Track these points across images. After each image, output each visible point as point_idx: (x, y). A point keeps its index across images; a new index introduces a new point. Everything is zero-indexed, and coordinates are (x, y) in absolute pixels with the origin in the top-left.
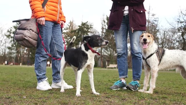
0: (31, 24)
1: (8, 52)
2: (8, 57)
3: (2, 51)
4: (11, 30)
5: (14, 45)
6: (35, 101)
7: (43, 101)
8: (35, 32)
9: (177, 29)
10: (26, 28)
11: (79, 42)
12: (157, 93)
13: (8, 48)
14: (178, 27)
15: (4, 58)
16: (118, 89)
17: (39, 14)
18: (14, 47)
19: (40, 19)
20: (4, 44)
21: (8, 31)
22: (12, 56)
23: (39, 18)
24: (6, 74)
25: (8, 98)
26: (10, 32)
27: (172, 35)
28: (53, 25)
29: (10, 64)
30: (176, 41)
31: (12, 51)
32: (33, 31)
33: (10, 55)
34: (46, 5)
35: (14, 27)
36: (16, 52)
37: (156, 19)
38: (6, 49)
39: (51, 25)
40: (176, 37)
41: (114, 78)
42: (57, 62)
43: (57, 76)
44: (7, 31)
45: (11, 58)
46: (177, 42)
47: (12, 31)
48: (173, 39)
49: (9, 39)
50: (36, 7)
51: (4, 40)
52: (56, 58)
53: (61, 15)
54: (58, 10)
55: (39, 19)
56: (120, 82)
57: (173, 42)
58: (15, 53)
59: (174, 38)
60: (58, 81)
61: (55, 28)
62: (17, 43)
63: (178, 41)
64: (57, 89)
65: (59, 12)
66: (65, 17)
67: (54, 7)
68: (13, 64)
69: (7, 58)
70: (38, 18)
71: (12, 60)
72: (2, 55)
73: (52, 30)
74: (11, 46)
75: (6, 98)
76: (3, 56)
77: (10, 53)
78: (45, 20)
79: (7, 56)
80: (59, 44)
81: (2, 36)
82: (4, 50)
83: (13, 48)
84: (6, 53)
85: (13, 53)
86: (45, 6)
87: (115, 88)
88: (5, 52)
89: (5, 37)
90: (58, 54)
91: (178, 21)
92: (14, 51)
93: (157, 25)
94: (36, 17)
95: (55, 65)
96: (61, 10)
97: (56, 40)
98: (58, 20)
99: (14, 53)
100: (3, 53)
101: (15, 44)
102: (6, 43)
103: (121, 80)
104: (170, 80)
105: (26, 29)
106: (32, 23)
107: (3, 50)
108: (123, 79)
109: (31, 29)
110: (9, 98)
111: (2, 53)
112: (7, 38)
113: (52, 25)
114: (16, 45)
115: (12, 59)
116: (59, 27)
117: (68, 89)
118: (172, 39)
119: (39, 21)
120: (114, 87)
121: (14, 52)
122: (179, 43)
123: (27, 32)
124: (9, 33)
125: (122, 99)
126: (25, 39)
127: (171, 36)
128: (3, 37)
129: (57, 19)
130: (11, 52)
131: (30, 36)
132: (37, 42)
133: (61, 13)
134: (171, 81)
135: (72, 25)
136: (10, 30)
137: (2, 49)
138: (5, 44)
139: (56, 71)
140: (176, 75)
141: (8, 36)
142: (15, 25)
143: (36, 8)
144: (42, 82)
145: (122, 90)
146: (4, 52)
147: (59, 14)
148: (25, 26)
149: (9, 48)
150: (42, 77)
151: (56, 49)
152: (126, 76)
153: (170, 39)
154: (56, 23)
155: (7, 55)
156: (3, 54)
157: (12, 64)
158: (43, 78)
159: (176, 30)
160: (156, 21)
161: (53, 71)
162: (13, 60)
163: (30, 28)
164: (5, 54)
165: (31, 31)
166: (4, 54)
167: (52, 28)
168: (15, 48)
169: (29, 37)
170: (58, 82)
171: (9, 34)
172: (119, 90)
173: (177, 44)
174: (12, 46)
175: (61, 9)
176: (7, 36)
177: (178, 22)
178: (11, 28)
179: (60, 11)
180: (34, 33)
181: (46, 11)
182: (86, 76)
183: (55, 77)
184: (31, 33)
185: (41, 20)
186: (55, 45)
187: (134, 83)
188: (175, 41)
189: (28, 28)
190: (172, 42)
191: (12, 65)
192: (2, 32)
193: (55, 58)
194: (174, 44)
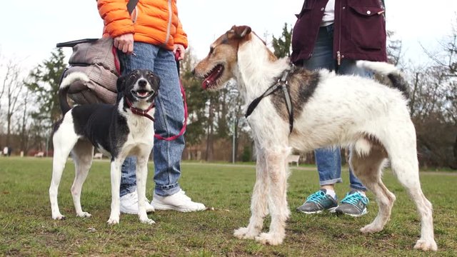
0: (101, 51)
1: (32, 124)
2: (31, 138)
3: (18, 123)
4: (39, 72)
5: (47, 109)
6: (121, 238)
7: (142, 239)
8: (112, 72)
9: (448, 67)
10: (90, 59)
11: (206, 100)
12: (415, 221)
13: (30, 116)
14: (451, 63)
15: (21, 140)
16: (318, 212)
17: (120, 26)
18: (47, 112)
19: (122, 38)
20: (22, 104)
21: (32, 75)
22: (41, 134)
23: (119, 36)
24: (32, 176)
25: (53, 232)
26: (37, 77)
27: (436, 84)
28: (156, 52)
29: (37, 153)
30: (445, 98)
31: (42, 124)
32: (107, 68)
33: (37, 133)
34: (139, 4)
35: (45, 64)
36: (51, 125)
37: (395, 45)
38: (26, 117)
39: (152, 53)
40: (445, 89)
41: (297, 186)
42: (166, 144)
43: (164, 180)
44: (28, 73)
45: (38, 138)
46: (447, 99)
47: (40, 75)
48: (437, 92)
49: (34, 94)
50: (113, 8)
51: (23, 96)
52: (165, 134)
53: (175, 28)
54: (168, 17)
55: (118, 39)
56: (322, 194)
57: (439, 100)
58: (49, 127)
59: (439, 90)
60: (168, 192)
61: (162, 61)
62: (53, 103)
63: (451, 98)
64: (167, 211)
65: (170, 20)
66: (185, 35)
67: (158, 7)
68: (45, 155)
69: (29, 139)
70: (116, 37)
71: (41, 145)
72: (18, 133)
73: (153, 66)
74: (38, 111)
75: (48, 231)
76: (20, 134)
77: (38, 128)
78: (135, 42)
79: (30, 136)
80: (172, 101)
81: (17, 86)
82: (22, 120)
83: (44, 115)
84: (27, 127)
85: (44, 127)
86: (136, 7)
87: (309, 209)
88: (24, 126)
89: (25, 89)
90: (170, 124)
91: (451, 48)
92: (45, 123)
93: (398, 58)
94: (110, 33)
95: (163, 153)
96: (175, 16)
97: (163, 90)
98: (170, 40)
99: (47, 128)
100: (19, 126)
101: (49, 107)
102: (26, 103)
103: (325, 191)
104: (436, 191)
105: (90, 63)
106: (103, 49)
107: (19, 119)
108: (329, 187)
109: (101, 64)
110: (55, 231)
111: (17, 127)
112: (30, 92)
113: (154, 53)
114: (52, 107)
115: (42, 142)
116: (170, 59)
117: (193, 212)
118: (435, 94)
119: (119, 42)
120: (306, 206)
121: (47, 124)
122: (453, 104)
123: (93, 71)
124: (33, 80)
125: (335, 236)
126: (87, 88)
127: (433, 85)
128: (18, 89)
129: (166, 37)
130: (38, 124)
131: (100, 81)
132: (116, 95)
133: (175, 24)
134: (439, 194)
135: (187, 60)
136: (35, 72)
137: (16, 117)
138: (24, 107)
139: (164, 167)
140: (448, 182)
141: (33, 87)
142: (49, 61)
143: (112, 10)
144: (129, 195)
145: (327, 215)
146: (22, 125)
147: (171, 26)
148: (87, 57)
149: (34, 116)
150: (130, 182)
151: (165, 113)
152: (336, 180)
153: (430, 94)
154: (162, 49)
155: (29, 131)
156: (18, 130)
157: (41, 154)
158: (131, 185)
159: (446, 69)
160: (395, 48)
161: (156, 167)
162: (44, 144)
163: (99, 61)
164: (24, 130)
165: (101, 67)
166: (21, 129)
167: (153, 61)
168: (49, 115)
169: (97, 83)
170: (167, 195)
171: (34, 82)
172: (319, 215)
173: (449, 105)
174: (42, 110)
175: (176, 13)
176: (28, 85)
177: (451, 51)
178: (40, 66)
179: (173, 19)
180: (109, 72)
181: (138, 18)
182: (228, 182)
183: (161, 183)
184: (101, 74)
185: (124, 41)
186: (162, 103)
187: (352, 198)
188: (442, 97)
189: (95, 61)
190: (434, 101)
191: (41, 156)
192: (16, 77)
193: (161, 135)
194: (440, 105)
